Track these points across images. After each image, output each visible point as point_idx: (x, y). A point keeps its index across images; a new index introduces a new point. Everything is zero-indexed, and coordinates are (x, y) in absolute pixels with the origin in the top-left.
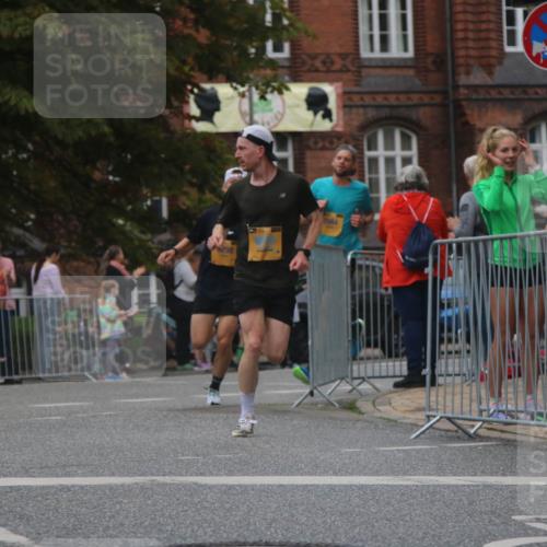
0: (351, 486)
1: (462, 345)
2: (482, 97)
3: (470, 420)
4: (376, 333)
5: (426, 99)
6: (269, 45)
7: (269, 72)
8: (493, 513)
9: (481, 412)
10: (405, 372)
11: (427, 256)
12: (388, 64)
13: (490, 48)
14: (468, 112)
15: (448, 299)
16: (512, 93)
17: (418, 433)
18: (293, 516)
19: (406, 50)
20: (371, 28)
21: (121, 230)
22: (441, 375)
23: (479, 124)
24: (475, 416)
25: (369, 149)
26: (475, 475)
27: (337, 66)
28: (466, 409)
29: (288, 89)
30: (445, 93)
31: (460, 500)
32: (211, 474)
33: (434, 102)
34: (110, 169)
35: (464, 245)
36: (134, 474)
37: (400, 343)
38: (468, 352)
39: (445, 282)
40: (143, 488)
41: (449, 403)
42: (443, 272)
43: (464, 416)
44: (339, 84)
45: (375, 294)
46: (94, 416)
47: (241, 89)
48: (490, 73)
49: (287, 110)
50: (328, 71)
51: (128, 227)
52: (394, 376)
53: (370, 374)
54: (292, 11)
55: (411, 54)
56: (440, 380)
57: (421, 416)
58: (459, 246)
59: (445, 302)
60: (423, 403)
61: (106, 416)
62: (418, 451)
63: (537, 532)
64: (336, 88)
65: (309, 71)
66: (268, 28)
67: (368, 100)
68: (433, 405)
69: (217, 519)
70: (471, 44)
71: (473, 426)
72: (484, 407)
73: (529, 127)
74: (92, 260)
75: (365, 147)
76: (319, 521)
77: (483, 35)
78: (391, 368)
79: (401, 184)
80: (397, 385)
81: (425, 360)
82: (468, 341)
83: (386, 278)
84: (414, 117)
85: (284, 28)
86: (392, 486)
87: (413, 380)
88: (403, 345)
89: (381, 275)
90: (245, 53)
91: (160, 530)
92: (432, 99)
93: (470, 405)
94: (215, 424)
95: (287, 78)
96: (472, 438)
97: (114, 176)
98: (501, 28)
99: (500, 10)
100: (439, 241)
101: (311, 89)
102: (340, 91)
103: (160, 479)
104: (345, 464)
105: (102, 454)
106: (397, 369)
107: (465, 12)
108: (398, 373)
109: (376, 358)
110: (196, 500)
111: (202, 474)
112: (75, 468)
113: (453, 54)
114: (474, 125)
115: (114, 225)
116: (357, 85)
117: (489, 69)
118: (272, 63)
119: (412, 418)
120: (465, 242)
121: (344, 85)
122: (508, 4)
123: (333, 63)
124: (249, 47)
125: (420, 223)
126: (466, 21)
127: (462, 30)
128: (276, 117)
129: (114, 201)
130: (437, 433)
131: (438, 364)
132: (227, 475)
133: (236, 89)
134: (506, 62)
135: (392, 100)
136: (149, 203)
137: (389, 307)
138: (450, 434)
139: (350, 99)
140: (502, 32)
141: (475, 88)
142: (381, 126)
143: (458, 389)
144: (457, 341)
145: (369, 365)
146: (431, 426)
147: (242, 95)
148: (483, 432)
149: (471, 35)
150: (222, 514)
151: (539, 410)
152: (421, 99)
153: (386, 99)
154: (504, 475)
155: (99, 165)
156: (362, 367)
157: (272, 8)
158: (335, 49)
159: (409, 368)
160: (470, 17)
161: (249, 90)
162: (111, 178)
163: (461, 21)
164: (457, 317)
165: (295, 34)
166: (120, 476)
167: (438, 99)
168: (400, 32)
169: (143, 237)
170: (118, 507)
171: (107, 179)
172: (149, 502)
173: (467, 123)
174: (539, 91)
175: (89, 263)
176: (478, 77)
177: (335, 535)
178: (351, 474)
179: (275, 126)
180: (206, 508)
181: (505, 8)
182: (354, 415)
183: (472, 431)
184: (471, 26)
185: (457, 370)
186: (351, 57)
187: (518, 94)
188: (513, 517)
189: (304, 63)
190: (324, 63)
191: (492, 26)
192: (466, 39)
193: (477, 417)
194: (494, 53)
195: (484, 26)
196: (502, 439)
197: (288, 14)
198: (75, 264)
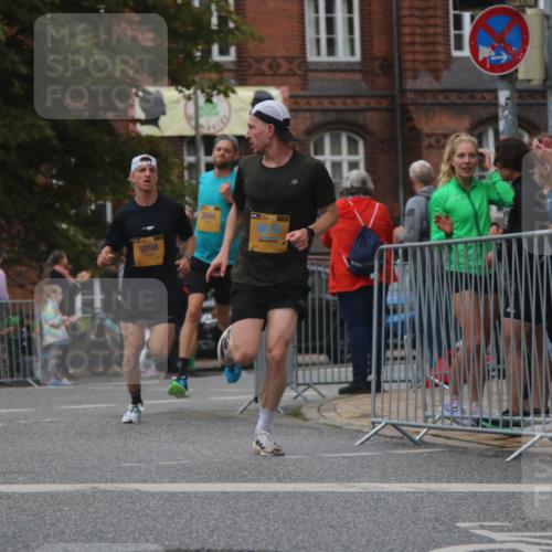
0: (296, 492)
1: (407, 351)
2: (428, 101)
3: (415, 426)
4: (321, 339)
5: (373, 103)
6: (215, 48)
7: (214, 76)
8: (437, 519)
9: (426, 418)
10: (351, 378)
11: (373, 260)
12: (335, 67)
13: (436, 52)
14: (415, 116)
15: (394, 305)
16: (459, 98)
17: (363, 439)
18: (236, 523)
19: (353, 53)
20: (318, 32)
21: (64, 234)
22: (387, 382)
23: (426, 129)
24: (420, 422)
25: (316, 153)
26: (420, 482)
27: (283, 70)
28: (411, 415)
29: (234, 92)
30: (392, 98)
31: (404, 507)
32: (154, 481)
33: (380, 106)
34: (54, 172)
35: (409, 250)
36: (77, 481)
37: (346, 349)
38: (414, 358)
39: (390, 288)
40: (84, 495)
41: (394, 410)
42: (388, 277)
43: (409, 423)
44: (286, 88)
45: (321, 300)
46: (36, 423)
47: (187, 92)
48: (437, 78)
49: (233, 114)
50: (274, 75)
51: (72, 232)
52: (340, 383)
53: (315, 380)
54: (237, 14)
55: (357, 57)
56: (385, 386)
57: (366, 422)
58: (405, 251)
59: (391, 308)
60: (368, 409)
61: (49, 422)
62: (363, 458)
63: (481, 539)
64: (282, 92)
65: (255, 74)
66: (214, 31)
67: (314, 104)
68: (378, 411)
69: (159, 526)
70: (418, 48)
71: (418, 433)
72: (429, 413)
73: (477, 132)
74: (35, 264)
75: (312, 151)
76: (262, 528)
77: (430, 39)
78: (336, 375)
79: (347, 189)
80: (342, 392)
81: (370, 367)
82: (414, 347)
83: (332, 283)
84: (361, 122)
85: (230, 31)
86: (336, 493)
87: (358, 387)
88: (348, 352)
89: (327, 281)
90: (190, 56)
91: (101, 538)
92: (380, 103)
93: (416, 412)
94: (159, 430)
95: (233, 81)
96: (417, 444)
97: (58, 180)
98: (449, 32)
99: (448, 14)
100: (385, 246)
101: (257, 93)
102: (287, 94)
103: (102, 486)
104: (288, 470)
105: (44, 462)
106: (343, 375)
107: (412, 16)
108: (343, 379)
109: (321, 364)
110: (138, 507)
111: (144, 481)
112: (15, 476)
113: (400, 57)
114: (421, 130)
115: (57, 229)
116: (304, 89)
117: (436, 73)
118: (218, 67)
119: (357, 424)
120: (411, 247)
121: (291, 89)
122: (455, 9)
123: (279, 66)
124: (194, 50)
125: (365, 228)
126: (413, 25)
127: (409, 34)
128: (222, 121)
129: (57, 205)
130: (382, 439)
131: (383, 370)
132: (169, 482)
133: (181, 92)
134: (454, 66)
135: (339, 104)
136: (93, 207)
137: (335, 313)
138: (395, 440)
139: (296, 103)
140: (449, 36)
141: (422, 92)
142: (327, 130)
143: (403, 396)
144: (402, 347)
145: (315, 372)
146: (376, 433)
147: (189, 98)
148: (428, 439)
149: (418, 39)
150: (164, 522)
151: (485, 416)
152: (368, 103)
153: (332, 103)
154: (448, 482)
155: (42, 168)
156: (307, 372)
157: (218, 11)
158: (281, 52)
159: (355, 375)
160: (417, 21)
161: (195, 93)
162: (54, 182)
163: (407, 25)
164: (403, 323)
165: (241, 37)
166: (61, 483)
167: (385, 103)
168: (347, 36)
169: (87, 241)
170: (59, 514)
171: (51, 184)
172: (91, 509)
173: (413, 128)
174: (486, 95)
175: (32, 267)
176: (425, 82)
177: (278, 543)
178: (295, 481)
179: (221, 129)
180: (147, 515)
181: (452, 12)
182: (298, 421)
183: (417, 438)
184: (418, 31)
185: (403, 377)
186: (297, 61)
187: (465, 99)
188: (458, 525)
189: (250, 66)
190: (270, 66)
191: (440, 30)
192: (413, 43)
193: (422, 424)
194: (441, 57)
195: (431, 30)
196: (447, 446)
197: (234, 16)
198: (18, 268)
